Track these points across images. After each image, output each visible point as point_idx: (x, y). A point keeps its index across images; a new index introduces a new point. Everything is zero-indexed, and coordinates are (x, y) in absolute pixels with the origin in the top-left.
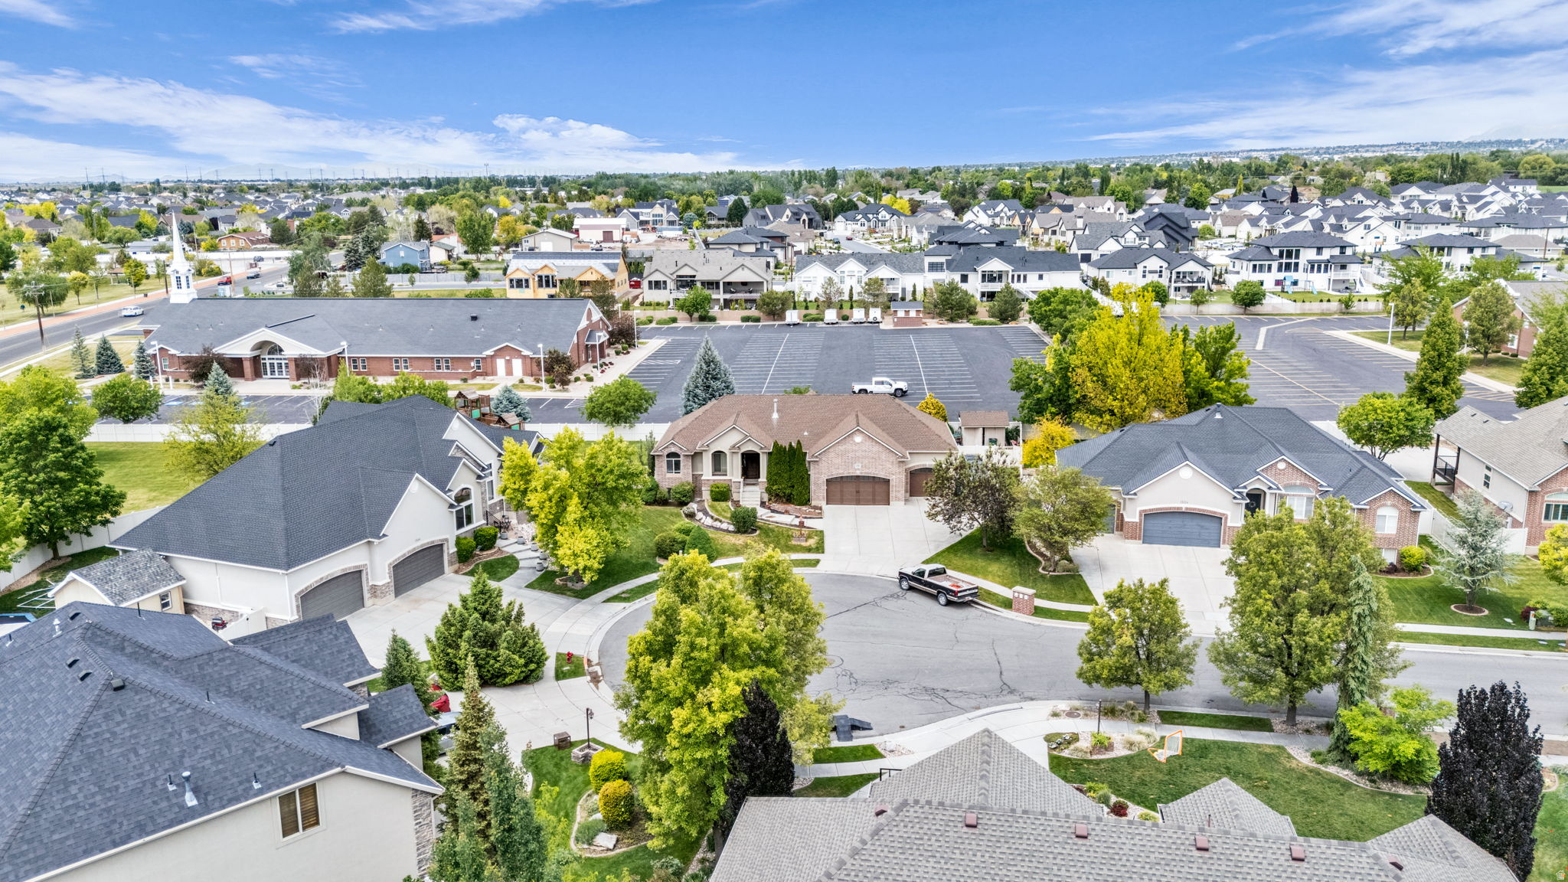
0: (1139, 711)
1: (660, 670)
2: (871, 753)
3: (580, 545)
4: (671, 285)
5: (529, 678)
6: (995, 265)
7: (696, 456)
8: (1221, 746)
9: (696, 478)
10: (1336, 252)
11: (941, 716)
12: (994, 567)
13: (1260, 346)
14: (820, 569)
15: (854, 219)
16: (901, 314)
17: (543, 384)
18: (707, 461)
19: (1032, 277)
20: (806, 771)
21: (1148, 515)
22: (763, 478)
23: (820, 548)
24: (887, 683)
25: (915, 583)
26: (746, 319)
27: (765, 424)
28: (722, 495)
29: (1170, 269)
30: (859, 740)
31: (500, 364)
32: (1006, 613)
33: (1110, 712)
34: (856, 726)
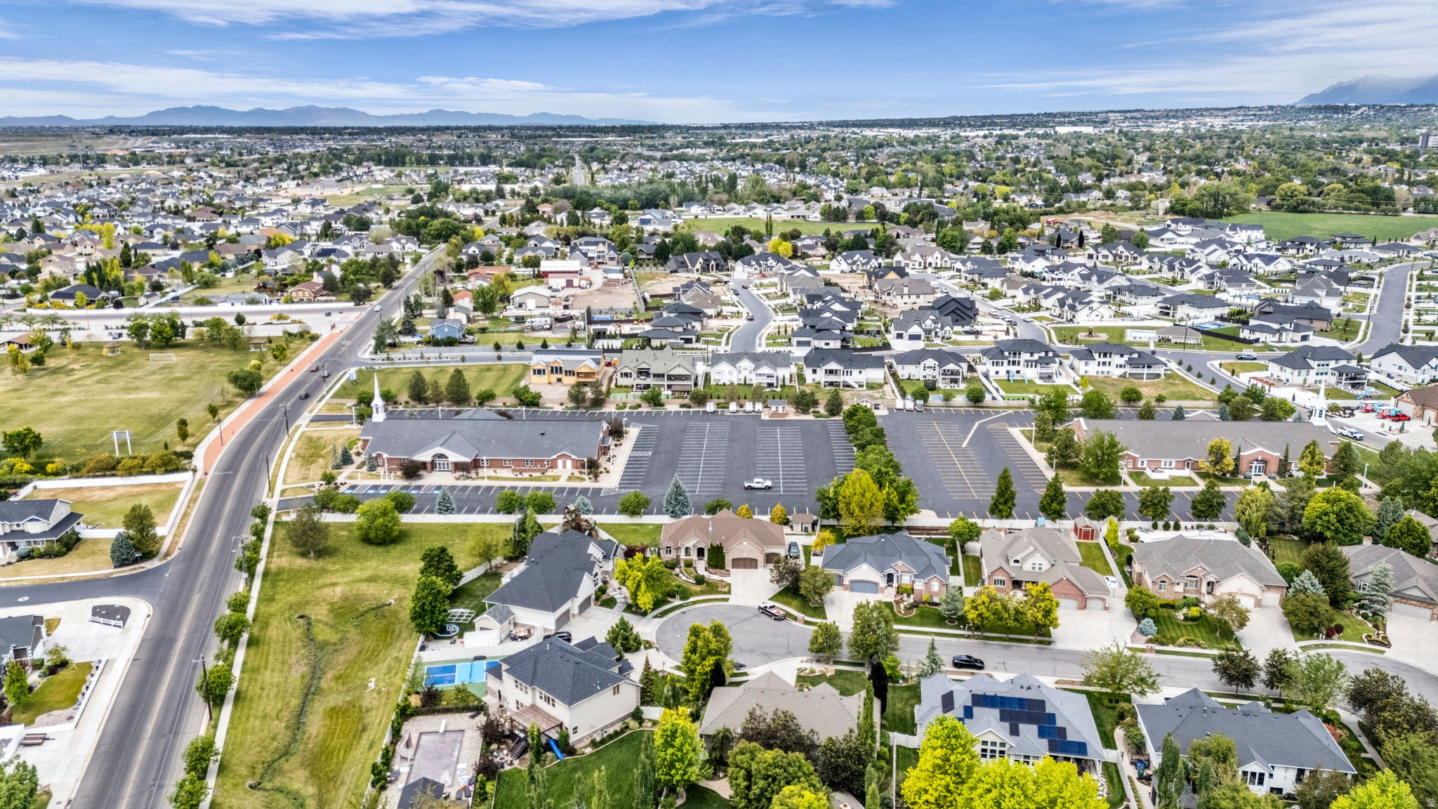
0: (827, 661)
1: (694, 657)
2: (745, 674)
3: (646, 600)
4: (634, 375)
5: (637, 649)
6: (833, 366)
7: (678, 549)
8: (847, 672)
9: (678, 556)
10: (1043, 354)
11: (767, 662)
12: (795, 603)
13: (964, 445)
14: (730, 603)
15: (749, 265)
16: (774, 409)
17: (586, 477)
18: (683, 551)
19: (855, 372)
20: (729, 680)
21: (852, 582)
22: (706, 558)
23: (729, 592)
24: (752, 651)
25: (764, 611)
26: (682, 406)
27: (706, 533)
28: (689, 564)
29: (940, 366)
30: (742, 670)
31: (560, 462)
32: (795, 623)
33: (818, 661)
34: (742, 666)
